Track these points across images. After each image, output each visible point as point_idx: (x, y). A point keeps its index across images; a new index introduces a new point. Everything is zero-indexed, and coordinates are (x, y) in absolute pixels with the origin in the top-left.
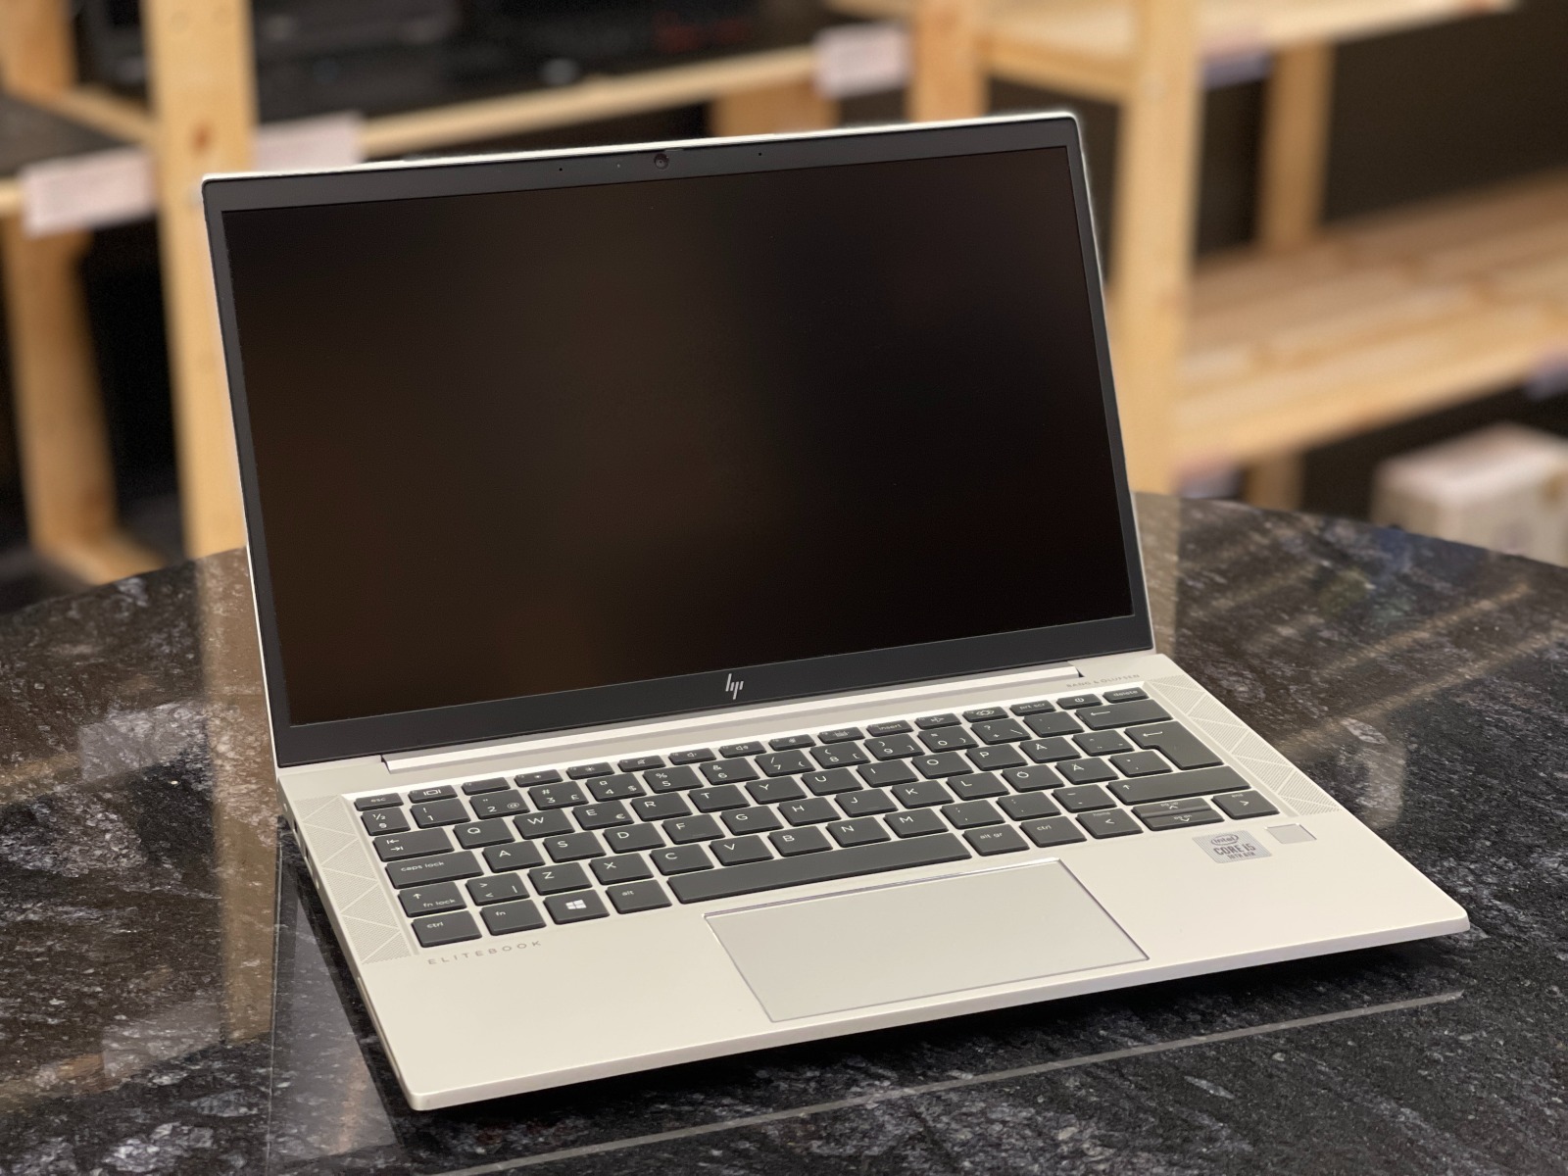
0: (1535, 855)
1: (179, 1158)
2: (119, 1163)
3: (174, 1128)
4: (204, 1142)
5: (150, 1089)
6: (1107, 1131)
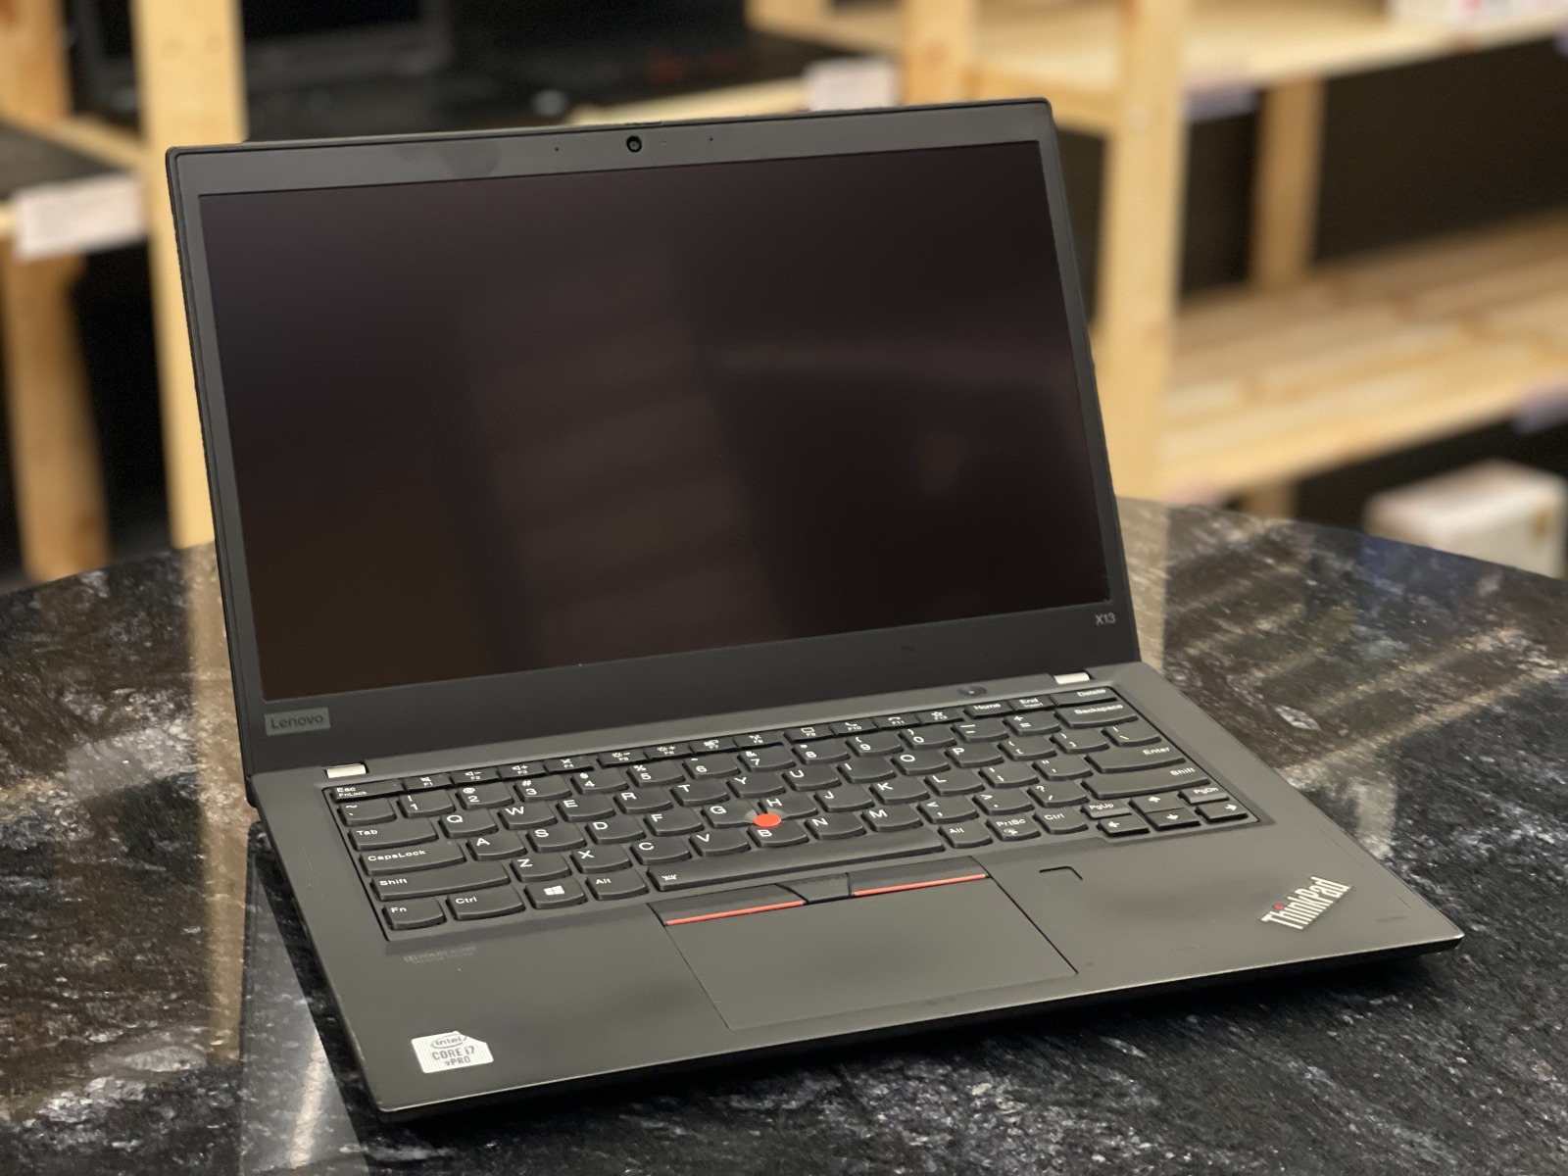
0: (1455, 833)
1: (111, 1110)
2: (52, 1115)
3: (107, 1083)
4: (137, 1095)
5: (86, 1047)
6: (1020, 1086)
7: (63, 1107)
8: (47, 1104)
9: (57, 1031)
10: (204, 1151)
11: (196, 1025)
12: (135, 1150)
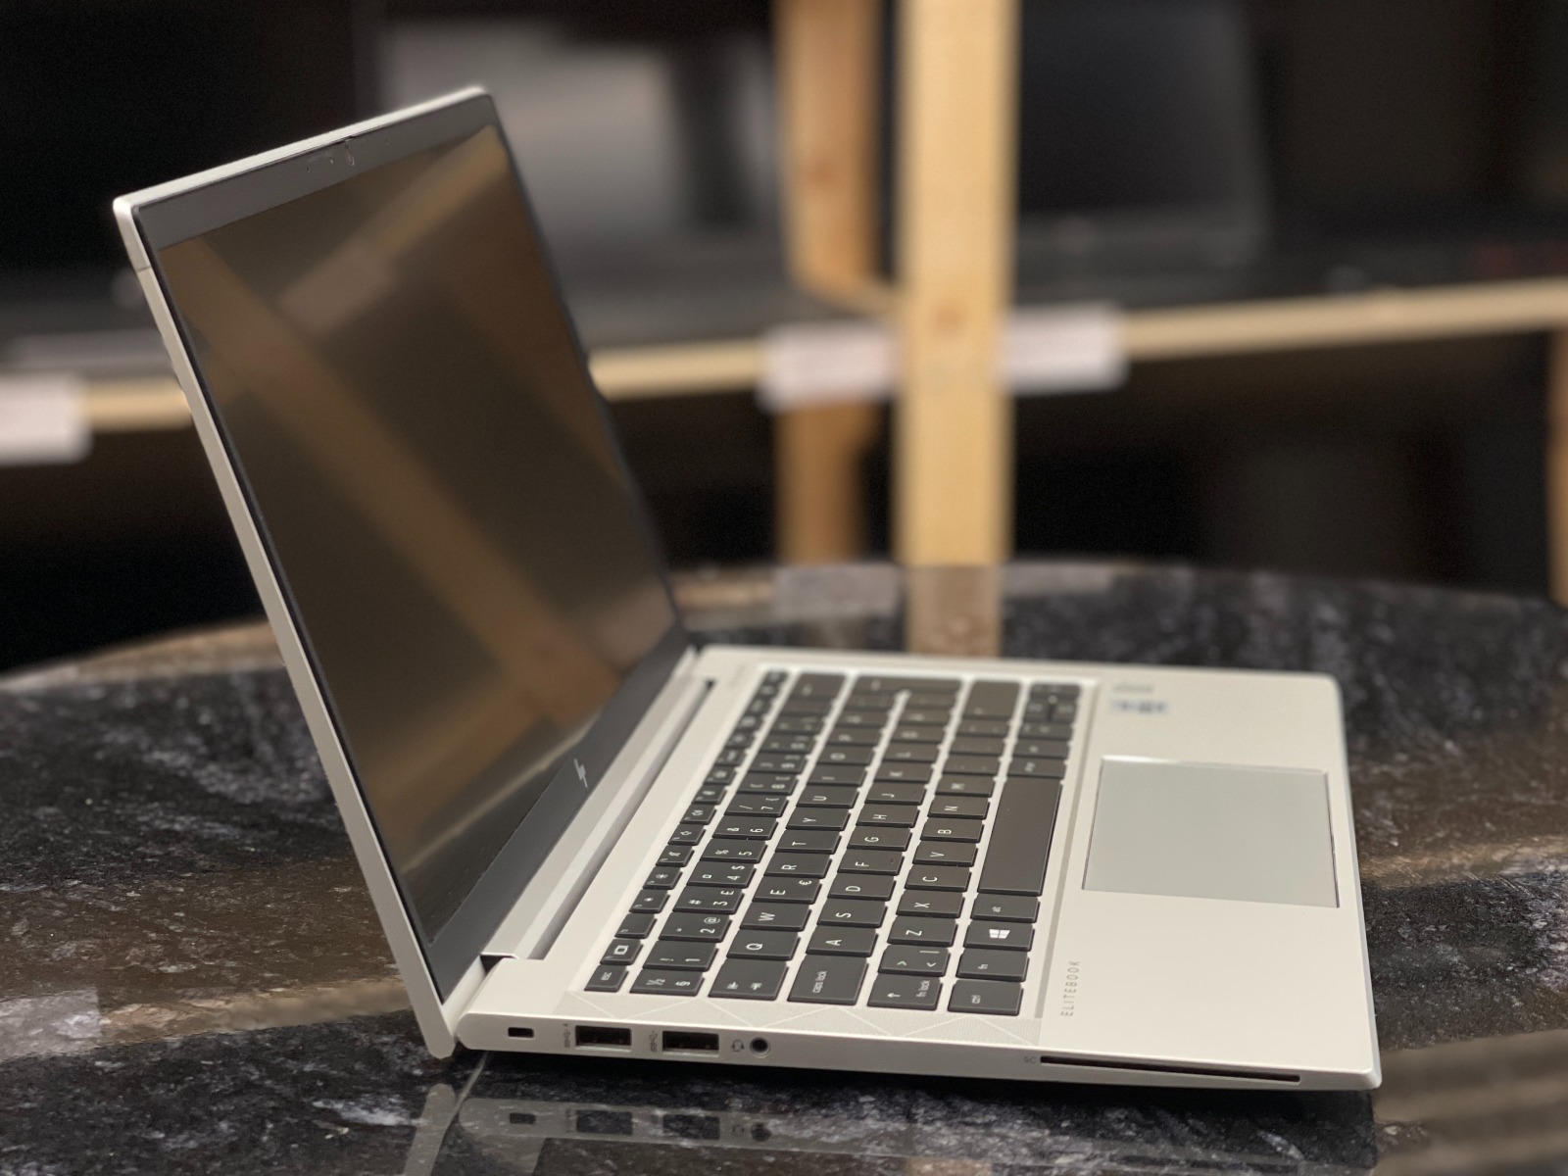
7: (78, 1024)
8: (68, 1018)
9: (135, 958)
10: (178, 1082)
11: (271, 971)
12: (114, 1071)
